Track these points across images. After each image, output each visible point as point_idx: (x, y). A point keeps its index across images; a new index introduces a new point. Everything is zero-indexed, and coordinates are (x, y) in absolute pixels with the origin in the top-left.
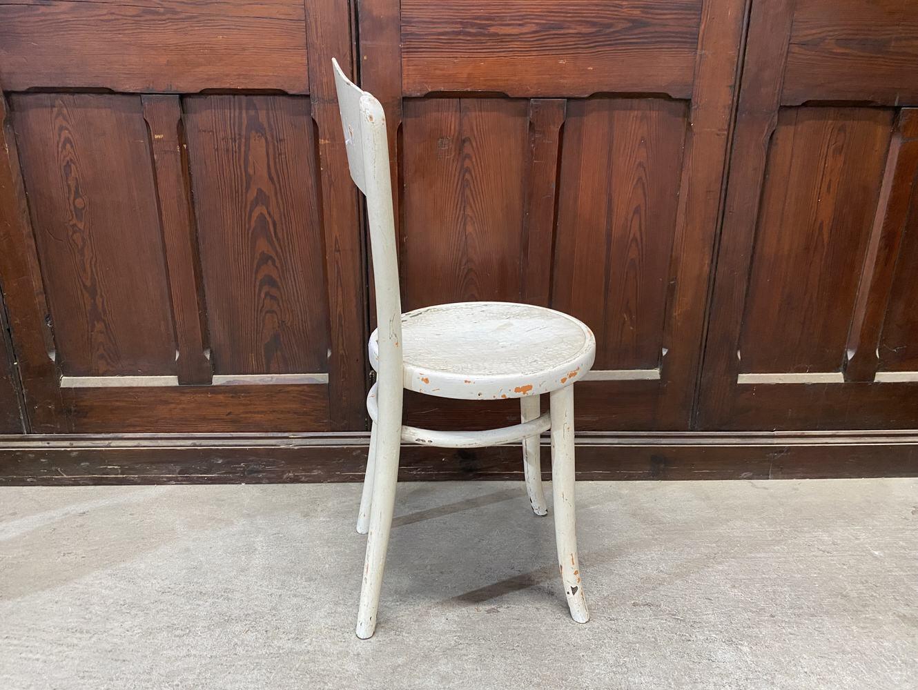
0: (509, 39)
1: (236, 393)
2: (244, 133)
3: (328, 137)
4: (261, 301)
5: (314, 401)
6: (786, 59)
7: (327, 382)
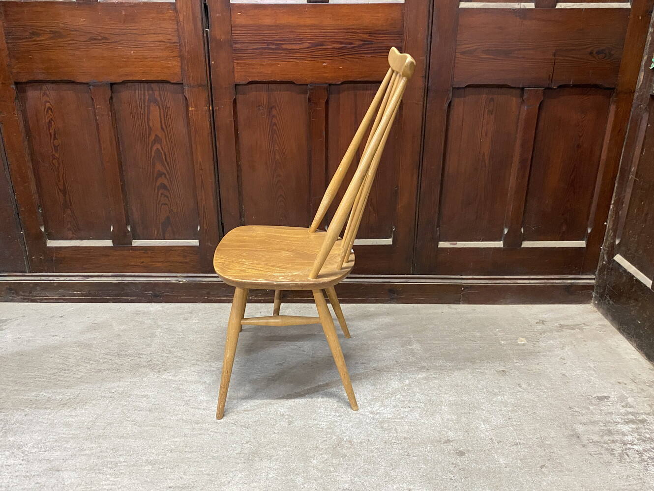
0: (294, 51)
1: (146, 250)
2: (146, 104)
3: (193, 106)
4: (159, 197)
5: (191, 255)
6: (454, 60)
7: (198, 245)
